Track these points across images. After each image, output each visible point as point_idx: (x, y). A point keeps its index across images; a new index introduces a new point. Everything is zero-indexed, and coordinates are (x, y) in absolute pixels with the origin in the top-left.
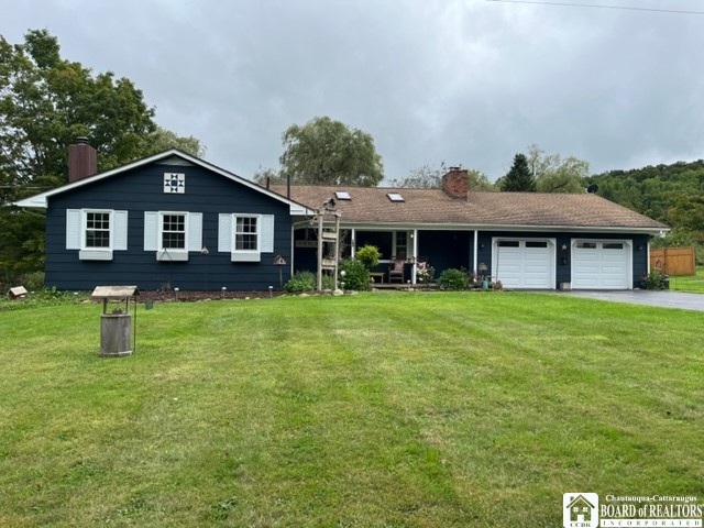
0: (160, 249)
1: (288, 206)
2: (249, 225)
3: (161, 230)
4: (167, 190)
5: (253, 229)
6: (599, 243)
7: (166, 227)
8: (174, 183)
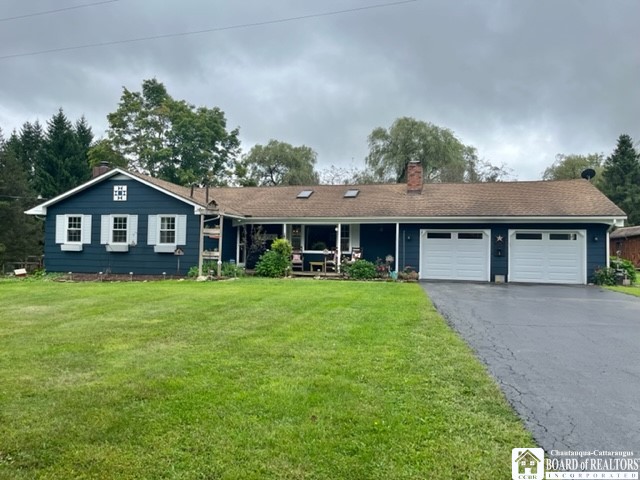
0: (111, 243)
1: (193, 207)
2: (171, 223)
3: (112, 228)
4: (116, 198)
5: (173, 227)
6: (546, 234)
7: (115, 226)
8: (120, 194)
